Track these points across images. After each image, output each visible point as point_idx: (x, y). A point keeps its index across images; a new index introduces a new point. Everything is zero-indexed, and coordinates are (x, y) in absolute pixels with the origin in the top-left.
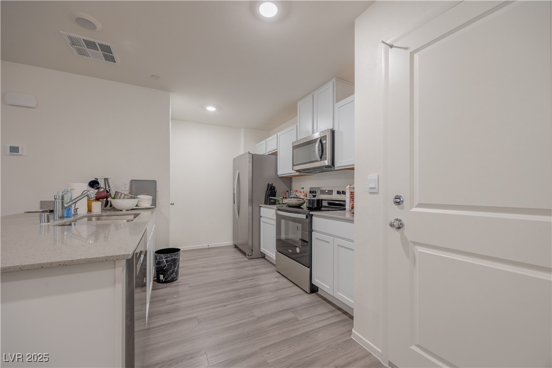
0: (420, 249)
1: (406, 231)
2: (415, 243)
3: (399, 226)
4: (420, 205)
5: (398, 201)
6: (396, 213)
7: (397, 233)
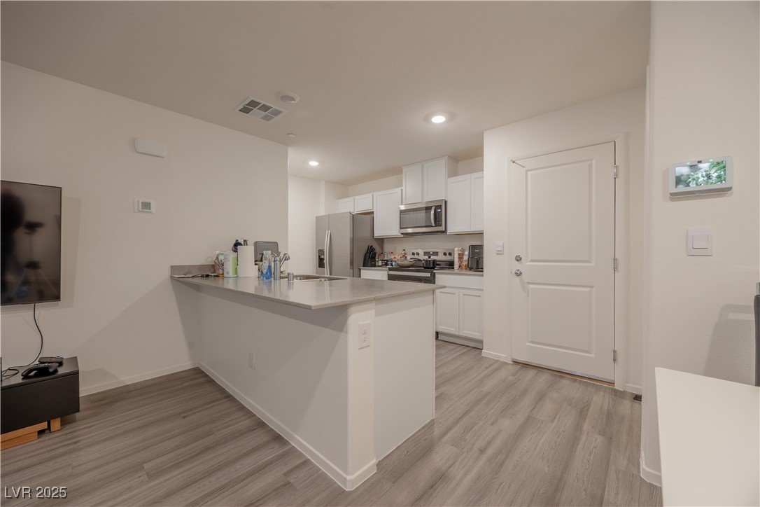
0: (531, 286)
1: (523, 276)
2: (529, 283)
3: (518, 274)
4: (532, 261)
5: (518, 259)
6: (517, 266)
7: (518, 278)
